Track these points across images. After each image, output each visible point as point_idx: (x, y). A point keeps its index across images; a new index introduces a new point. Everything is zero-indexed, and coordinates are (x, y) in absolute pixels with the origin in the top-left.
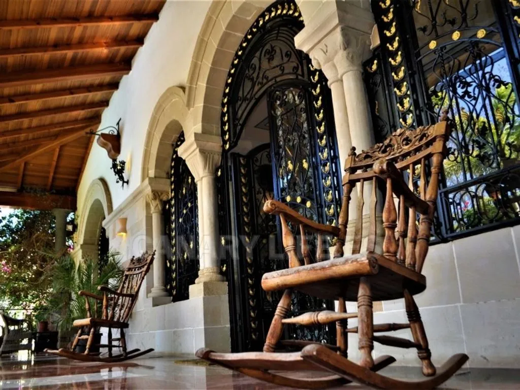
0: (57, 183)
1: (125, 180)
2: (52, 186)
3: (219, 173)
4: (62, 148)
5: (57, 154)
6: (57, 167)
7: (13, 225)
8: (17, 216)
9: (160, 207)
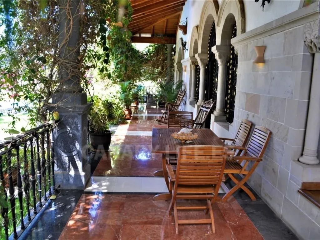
0: (168, 32)
1: (187, 49)
2: (165, 33)
3: (207, 67)
4: (167, 20)
5: (166, 22)
6: (166, 26)
7: (151, 50)
8: (152, 46)
9: (195, 67)
